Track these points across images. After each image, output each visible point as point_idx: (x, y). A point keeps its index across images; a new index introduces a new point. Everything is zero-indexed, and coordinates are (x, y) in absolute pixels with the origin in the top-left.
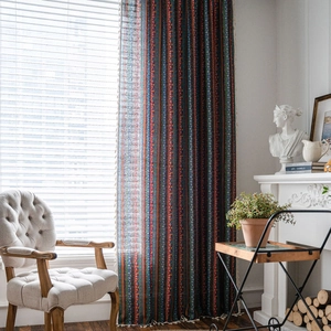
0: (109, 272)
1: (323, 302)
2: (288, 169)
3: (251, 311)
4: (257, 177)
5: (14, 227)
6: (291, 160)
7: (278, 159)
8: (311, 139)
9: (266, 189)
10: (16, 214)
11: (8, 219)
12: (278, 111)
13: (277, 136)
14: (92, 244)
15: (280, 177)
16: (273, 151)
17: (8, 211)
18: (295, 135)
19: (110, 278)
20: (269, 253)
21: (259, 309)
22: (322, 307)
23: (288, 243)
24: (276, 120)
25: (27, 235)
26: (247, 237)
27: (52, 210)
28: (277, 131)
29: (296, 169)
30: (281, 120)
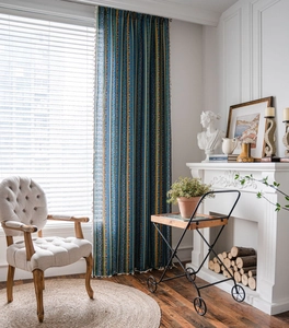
0: (84, 241)
1: (235, 255)
2: (211, 159)
3: (184, 264)
4: (188, 164)
5: (12, 205)
6: (213, 152)
7: (204, 151)
8: (227, 137)
9: (195, 174)
10: (14, 195)
11: (8, 199)
12: (204, 116)
13: (203, 133)
14: (73, 219)
15: (205, 164)
16: (200, 145)
17: (9, 193)
18: (215, 134)
19: (84, 246)
20: (197, 222)
21: (190, 262)
22: (234, 259)
23: (211, 213)
24: (203, 122)
25: (24, 211)
26: (182, 209)
27: (45, 191)
28: (203, 130)
29: (216, 159)
30: (206, 122)
